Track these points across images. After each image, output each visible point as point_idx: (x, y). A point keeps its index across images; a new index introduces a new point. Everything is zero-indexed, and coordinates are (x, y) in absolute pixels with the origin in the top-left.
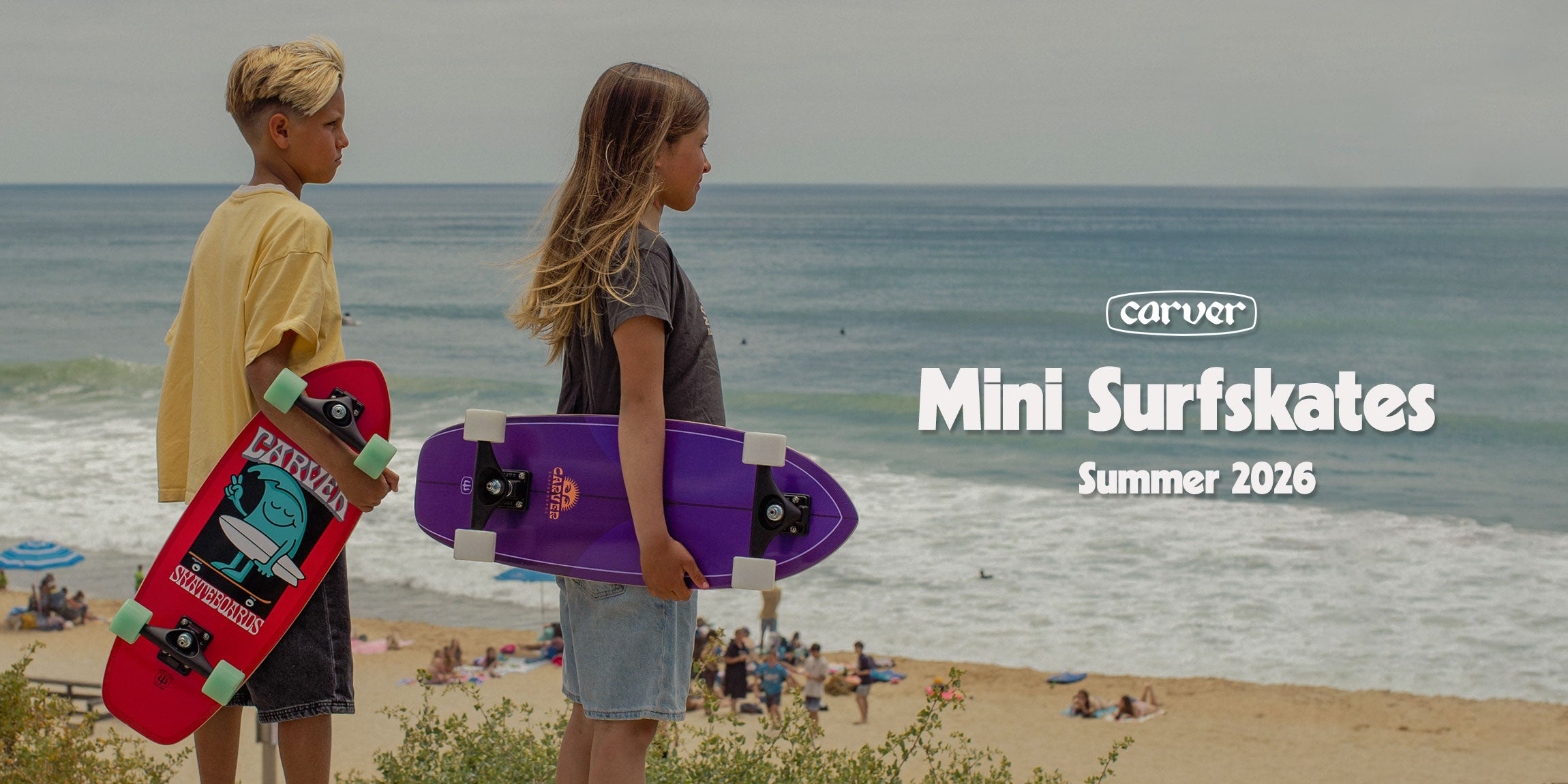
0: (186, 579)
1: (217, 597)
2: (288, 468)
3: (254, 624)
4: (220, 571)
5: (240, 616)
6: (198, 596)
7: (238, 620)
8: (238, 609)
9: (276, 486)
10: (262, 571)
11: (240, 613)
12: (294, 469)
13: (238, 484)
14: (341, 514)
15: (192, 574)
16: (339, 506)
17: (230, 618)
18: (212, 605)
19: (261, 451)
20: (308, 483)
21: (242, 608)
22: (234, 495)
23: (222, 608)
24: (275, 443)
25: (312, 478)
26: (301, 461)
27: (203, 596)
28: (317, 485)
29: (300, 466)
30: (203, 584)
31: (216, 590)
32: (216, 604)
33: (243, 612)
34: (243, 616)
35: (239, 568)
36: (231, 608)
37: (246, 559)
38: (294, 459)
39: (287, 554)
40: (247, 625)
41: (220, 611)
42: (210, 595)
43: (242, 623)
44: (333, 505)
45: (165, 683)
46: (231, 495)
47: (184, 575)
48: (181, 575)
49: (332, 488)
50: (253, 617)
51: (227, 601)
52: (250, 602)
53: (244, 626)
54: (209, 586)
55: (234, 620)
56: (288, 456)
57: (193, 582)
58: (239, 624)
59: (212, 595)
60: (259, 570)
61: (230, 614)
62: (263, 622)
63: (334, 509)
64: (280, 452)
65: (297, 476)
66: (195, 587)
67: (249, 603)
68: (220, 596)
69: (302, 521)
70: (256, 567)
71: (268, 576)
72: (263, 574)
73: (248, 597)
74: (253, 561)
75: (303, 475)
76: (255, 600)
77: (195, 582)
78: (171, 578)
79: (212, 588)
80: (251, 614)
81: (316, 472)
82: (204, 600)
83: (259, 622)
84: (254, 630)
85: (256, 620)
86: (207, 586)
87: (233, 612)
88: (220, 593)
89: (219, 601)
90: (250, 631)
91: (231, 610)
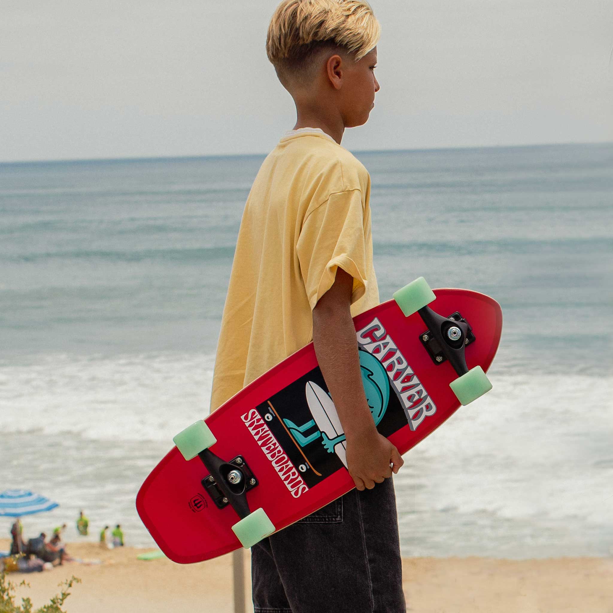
0: (256, 424)
1: (276, 451)
2: (386, 364)
3: (298, 488)
4: (289, 429)
5: (289, 476)
6: (260, 443)
7: (286, 479)
8: (291, 469)
9: (369, 376)
10: (325, 445)
11: (290, 473)
12: (391, 367)
14: (415, 424)
15: (262, 422)
16: (416, 416)
17: (280, 474)
18: (269, 456)
19: (368, 340)
20: (398, 385)
21: (294, 470)
23: (276, 463)
24: (384, 338)
25: (403, 382)
26: (400, 362)
27: (264, 444)
28: (405, 389)
29: (397, 367)
30: (269, 434)
31: (277, 444)
32: (273, 456)
33: (294, 474)
34: (291, 477)
35: (306, 434)
36: (284, 465)
37: (315, 428)
38: (394, 359)
40: (292, 487)
41: (273, 464)
42: (270, 447)
44: (411, 413)
45: (198, 507)
48: (252, 419)
49: (417, 397)
50: (300, 482)
51: (284, 458)
52: (303, 468)
53: (289, 487)
54: (273, 438)
55: (283, 478)
56: (390, 354)
57: (260, 429)
58: (286, 483)
59: (273, 447)
60: (323, 443)
61: (281, 470)
62: (307, 489)
63: (411, 417)
64: (385, 347)
65: (391, 374)
66: (261, 433)
67: (302, 468)
68: (279, 452)
69: (379, 416)
70: (321, 439)
71: (329, 451)
72: (325, 447)
73: (304, 462)
74: (321, 432)
75: (397, 375)
76: (308, 467)
77: (262, 430)
78: (243, 417)
79: (275, 441)
80: (300, 478)
81: (408, 378)
82: (264, 449)
83: (304, 489)
84: (296, 493)
85: (302, 486)
86: (271, 438)
87: (285, 470)
88: (280, 448)
89: (277, 455)
90: (293, 493)
91: (283, 467)
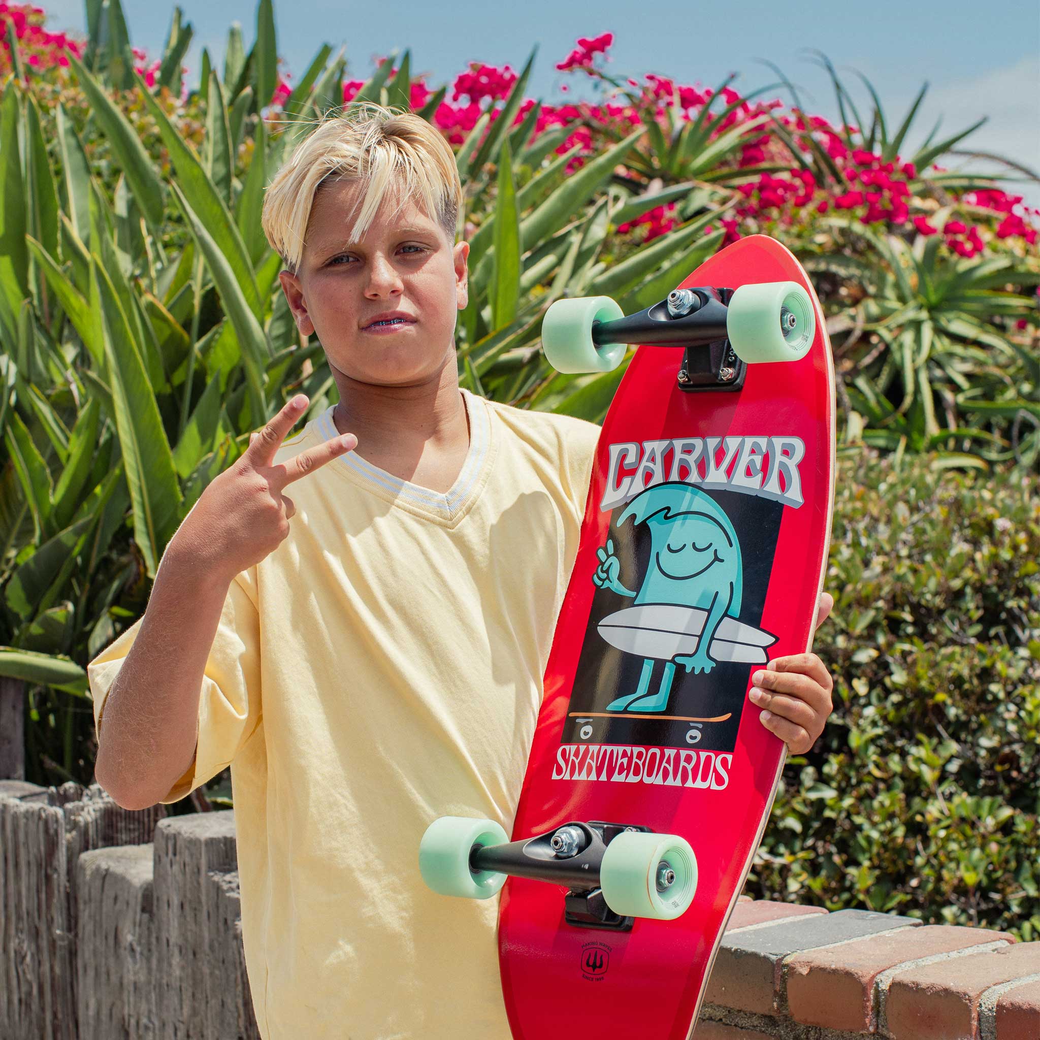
0: (577, 762)
1: (635, 760)
2: (674, 476)
3: (715, 770)
4: (625, 711)
5: (685, 768)
6: (603, 778)
7: (684, 779)
8: (677, 758)
9: (666, 518)
10: (693, 668)
11: (683, 763)
12: (684, 471)
13: (608, 556)
14: (794, 496)
15: (583, 748)
16: (783, 484)
17: (670, 782)
18: (633, 779)
19: (626, 481)
20: (716, 477)
21: (683, 753)
22: (608, 578)
23: (649, 774)
24: (642, 452)
25: (718, 463)
26: (688, 451)
27: (610, 774)
28: (729, 472)
29: (692, 459)
30: (606, 751)
31: (628, 749)
32: (636, 773)
33: (688, 759)
34: (690, 767)
35: (654, 688)
36: (664, 764)
37: (659, 665)
38: (678, 455)
39: (726, 615)
40: (704, 779)
41: (647, 780)
42: (622, 763)
43: (694, 780)
44: (772, 489)
45: (600, 966)
46: (603, 580)
47: (572, 757)
48: (567, 762)
49: (758, 460)
50: (708, 759)
51: (654, 755)
52: (694, 735)
53: (699, 784)
54: (615, 748)
55: (678, 783)
56: (668, 457)
57: (588, 760)
58: (689, 784)
59: (625, 760)
60: (688, 670)
61: (665, 776)
62: (730, 757)
63: (778, 491)
64: (653, 460)
65: (694, 477)
66: (594, 765)
67: (692, 738)
68: (640, 755)
69: (731, 545)
70: (680, 668)
71: (707, 671)
72: (697, 672)
73: (687, 727)
74: (673, 661)
75: (702, 469)
76: (700, 726)
77: (592, 758)
78: (555, 777)
79: (621, 749)
80: (703, 755)
81: (720, 454)
82: (616, 778)
83: (724, 762)
84: (719, 780)
85: (717, 762)
86: (612, 751)
87: (671, 769)
88: (636, 750)
89: (640, 763)
90: (714, 787)
91: (665, 767)
